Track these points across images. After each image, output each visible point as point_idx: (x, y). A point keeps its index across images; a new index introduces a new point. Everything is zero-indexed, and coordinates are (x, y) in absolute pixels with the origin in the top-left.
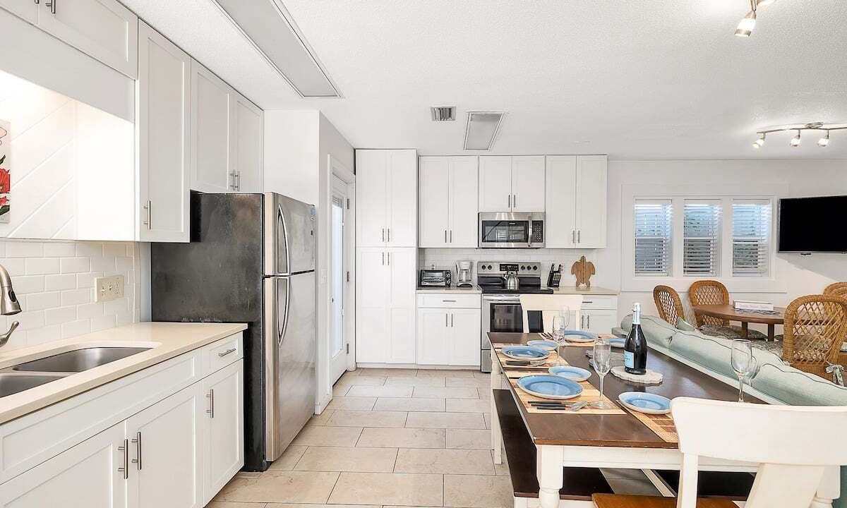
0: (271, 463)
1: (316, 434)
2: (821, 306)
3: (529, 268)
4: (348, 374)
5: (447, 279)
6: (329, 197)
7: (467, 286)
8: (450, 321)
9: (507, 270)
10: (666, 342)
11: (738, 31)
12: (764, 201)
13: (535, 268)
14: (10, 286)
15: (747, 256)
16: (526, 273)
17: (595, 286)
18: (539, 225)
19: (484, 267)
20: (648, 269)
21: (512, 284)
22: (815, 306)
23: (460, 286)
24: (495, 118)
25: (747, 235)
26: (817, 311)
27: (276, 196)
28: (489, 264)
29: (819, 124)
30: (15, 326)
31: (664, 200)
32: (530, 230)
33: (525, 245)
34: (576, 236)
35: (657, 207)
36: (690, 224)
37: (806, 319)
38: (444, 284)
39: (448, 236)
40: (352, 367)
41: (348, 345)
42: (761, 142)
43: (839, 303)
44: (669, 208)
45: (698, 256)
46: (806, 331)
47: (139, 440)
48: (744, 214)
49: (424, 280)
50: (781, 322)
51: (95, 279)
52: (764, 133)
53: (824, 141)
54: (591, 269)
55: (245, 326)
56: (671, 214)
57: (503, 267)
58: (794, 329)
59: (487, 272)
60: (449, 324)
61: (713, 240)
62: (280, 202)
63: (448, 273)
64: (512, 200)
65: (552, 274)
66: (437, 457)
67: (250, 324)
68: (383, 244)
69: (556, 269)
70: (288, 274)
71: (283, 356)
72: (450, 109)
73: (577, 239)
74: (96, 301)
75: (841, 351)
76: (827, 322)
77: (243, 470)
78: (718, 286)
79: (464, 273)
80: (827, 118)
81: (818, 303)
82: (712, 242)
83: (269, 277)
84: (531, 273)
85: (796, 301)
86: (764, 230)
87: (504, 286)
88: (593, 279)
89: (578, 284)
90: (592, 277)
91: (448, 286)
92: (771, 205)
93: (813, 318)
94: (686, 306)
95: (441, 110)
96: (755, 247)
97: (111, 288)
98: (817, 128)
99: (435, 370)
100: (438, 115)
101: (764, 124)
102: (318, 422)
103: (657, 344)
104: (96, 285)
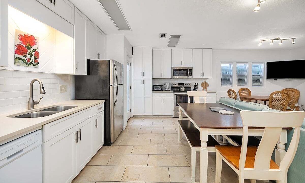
0: (112, 143)
1: (124, 135)
2: (280, 95)
3: (188, 85)
4: (131, 118)
5: (162, 88)
6: (126, 62)
7: (168, 90)
8: (163, 101)
9: (180, 85)
10: (234, 104)
11: (255, 10)
12: (262, 63)
13: (190, 85)
14: (43, 86)
15: (256, 80)
16: (187, 86)
17: (209, 90)
18: (191, 71)
19: (173, 84)
20: (225, 85)
21: (183, 89)
22: (278, 95)
23: (166, 90)
24: (178, 37)
25: (256, 74)
26: (279, 96)
27: (113, 60)
28: (175, 83)
29: (279, 38)
30: (41, 98)
31: (230, 63)
32: (188, 73)
33: (186, 77)
34: (203, 74)
35: (228, 65)
36: (238, 70)
37: (276, 99)
38: (161, 90)
39: (162, 74)
40: (132, 116)
41: (131, 109)
42: (261, 44)
43: (286, 94)
44: (232, 65)
45: (241, 80)
46: (276, 103)
47: (80, 132)
48: (255, 67)
49: (155, 88)
50: (268, 100)
51: (60, 86)
52: (262, 41)
53: (280, 44)
54: (207, 85)
55: (104, 101)
56: (232, 67)
57: (180, 84)
58: (272, 102)
59: (174, 86)
60: (163, 102)
61: (246, 75)
62: (115, 62)
63: (162, 86)
64: (182, 63)
65: (195, 87)
66: (163, 141)
67: (106, 100)
68: (142, 77)
69: (196, 85)
70: (117, 85)
71: (115, 110)
72: (165, 34)
73: (203, 75)
74: (60, 92)
75: (287, 109)
76: (282, 100)
77: (104, 145)
78: (248, 90)
79: (167, 86)
80: (281, 36)
81: (280, 94)
82: (245, 76)
83: (111, 85)
84: (189, 86)
85: (273, 93)
86: (262, 72)
87: (180, 90)
88: (208, 88)
89: (203, 90)
90: (208, 87)
91: (162, 90)
92: (264, 64)
93: (278, 99)
94: (238, 96)
95: (162, 34)
96: (259, 77)
97: (64, 89)
98: (278, 39)
99: (158, 117)
100: (161, 36)
101: (261, 38)
102: (123, 132)
103: (231, 105)
104: (60, 88)
